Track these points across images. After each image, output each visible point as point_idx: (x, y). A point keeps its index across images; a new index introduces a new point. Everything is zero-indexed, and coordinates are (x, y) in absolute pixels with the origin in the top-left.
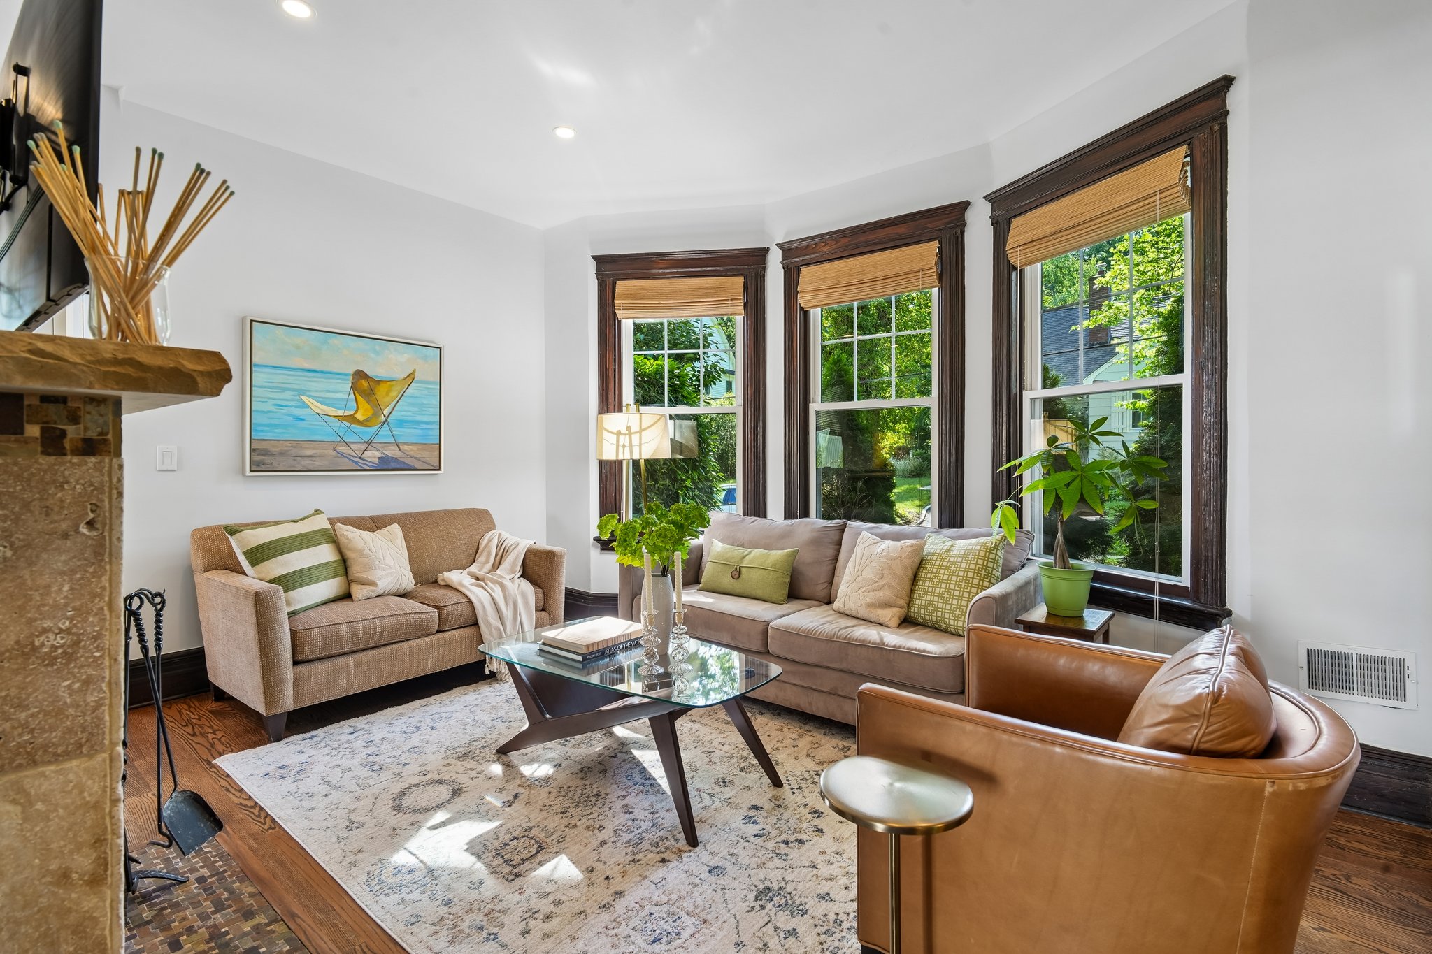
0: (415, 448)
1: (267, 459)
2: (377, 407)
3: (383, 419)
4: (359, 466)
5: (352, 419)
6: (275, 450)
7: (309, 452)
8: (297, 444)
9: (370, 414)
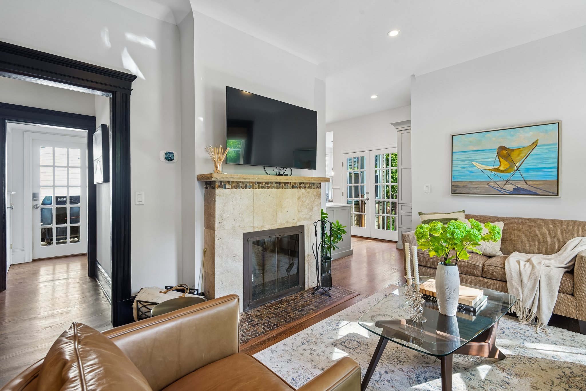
0: (537, 183)
1: (458, 189)
2: (512, 163)
3: (516, 168)
4: (501, 192)
5: (497, 170)
6: (461, 185)
7: (476, 186)
8: (471, 183)
9: (507, 167)
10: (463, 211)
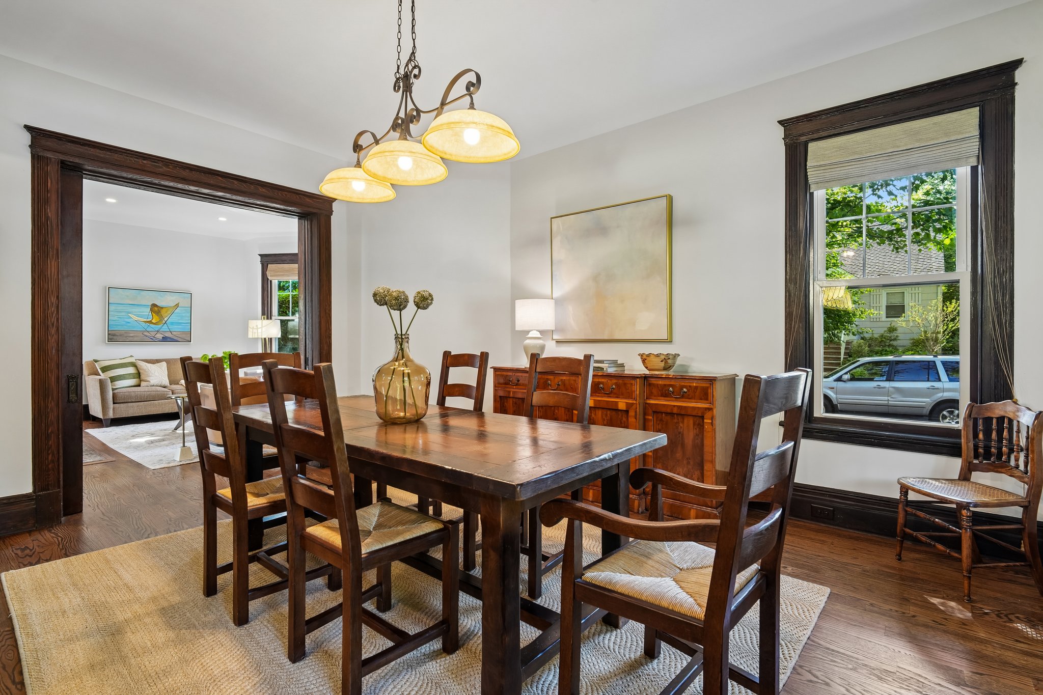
0: (179, 333)
1: (115, 337)
2: (161, 318)
3: (164, 322)
4: (153, 340)
5: (150, 322)
6: (118, 334)
7: (132, 335)
8: (127, 332)
9: (158, 320)
10: (131, 356)
